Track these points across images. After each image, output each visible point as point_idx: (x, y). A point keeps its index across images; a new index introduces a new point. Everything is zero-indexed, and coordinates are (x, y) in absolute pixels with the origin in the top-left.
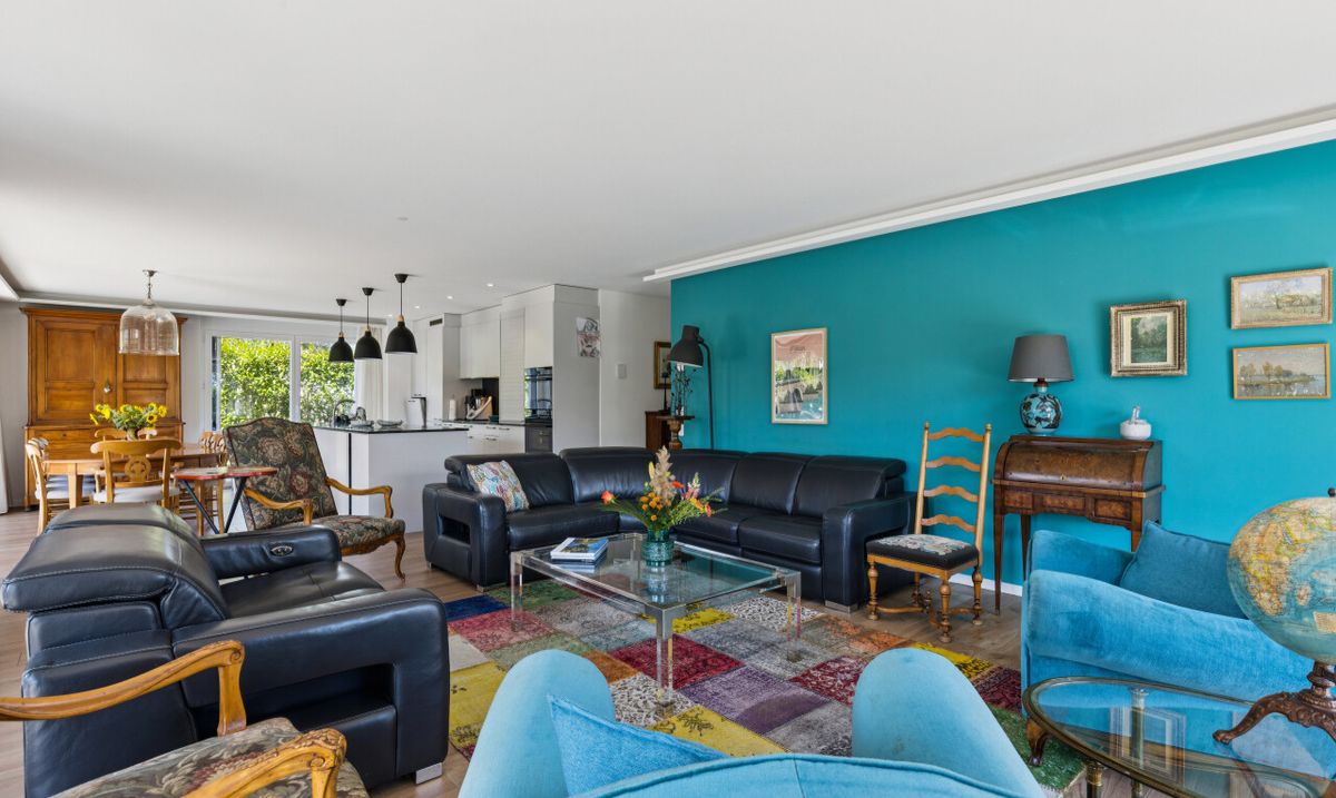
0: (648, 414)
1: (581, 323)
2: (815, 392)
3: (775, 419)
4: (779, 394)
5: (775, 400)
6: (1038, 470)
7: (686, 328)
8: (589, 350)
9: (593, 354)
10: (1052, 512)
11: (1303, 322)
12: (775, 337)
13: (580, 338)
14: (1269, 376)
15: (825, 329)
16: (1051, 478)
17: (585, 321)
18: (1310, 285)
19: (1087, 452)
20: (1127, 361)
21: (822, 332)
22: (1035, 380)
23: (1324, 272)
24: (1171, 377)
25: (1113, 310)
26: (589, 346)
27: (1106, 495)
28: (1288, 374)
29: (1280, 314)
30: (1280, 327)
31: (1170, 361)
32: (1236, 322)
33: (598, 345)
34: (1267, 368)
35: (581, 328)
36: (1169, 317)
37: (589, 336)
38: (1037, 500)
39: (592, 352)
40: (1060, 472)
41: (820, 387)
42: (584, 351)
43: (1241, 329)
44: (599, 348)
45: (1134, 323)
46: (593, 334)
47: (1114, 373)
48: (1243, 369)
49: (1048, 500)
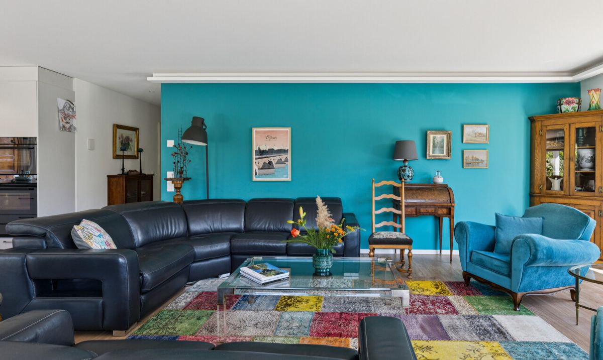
0: (109, 177)
1: (61, 103)
2: (283, 163)
3: (255, 179)
4: (257, 164)
5: (255, 167)
6: (417, 198)
7: (195, 119)
8: (67, 126)
9: (71, 129)
10: (423, 215)
11: (482, 142)
12: (254, 130)
13: (61, 116)
14: (473, 160)
15: (290, 128)
16: (423, 201)
17: (65, 101)
18: (483, 129)
19: (432, 189)
20: (431, 153)
21: (289, 129)
22: (403, 160)
23: (487, 126)
24: (445, 160)
25: (428, 132)
26: (67, 123)
27: (443, 206)
28: (478, 160)
29: (476, 139)
30: (476, 144)
31: (445, 153)
32: (464, 141)
33: (75, 122)
34: (472, 157)
35: (61, 107)
36: (445, 136)
37: (68, 114)
38: (418, 211)
39: (70, 128)
40: (425, 198)
41: (287, 160)
42: (64, 126)
43: (466, 143)
44: (75, 125)
45: (434, 138)
46: (71, 113)
47: (428, 158)
48: (466, 157)
49: (422, 210)
